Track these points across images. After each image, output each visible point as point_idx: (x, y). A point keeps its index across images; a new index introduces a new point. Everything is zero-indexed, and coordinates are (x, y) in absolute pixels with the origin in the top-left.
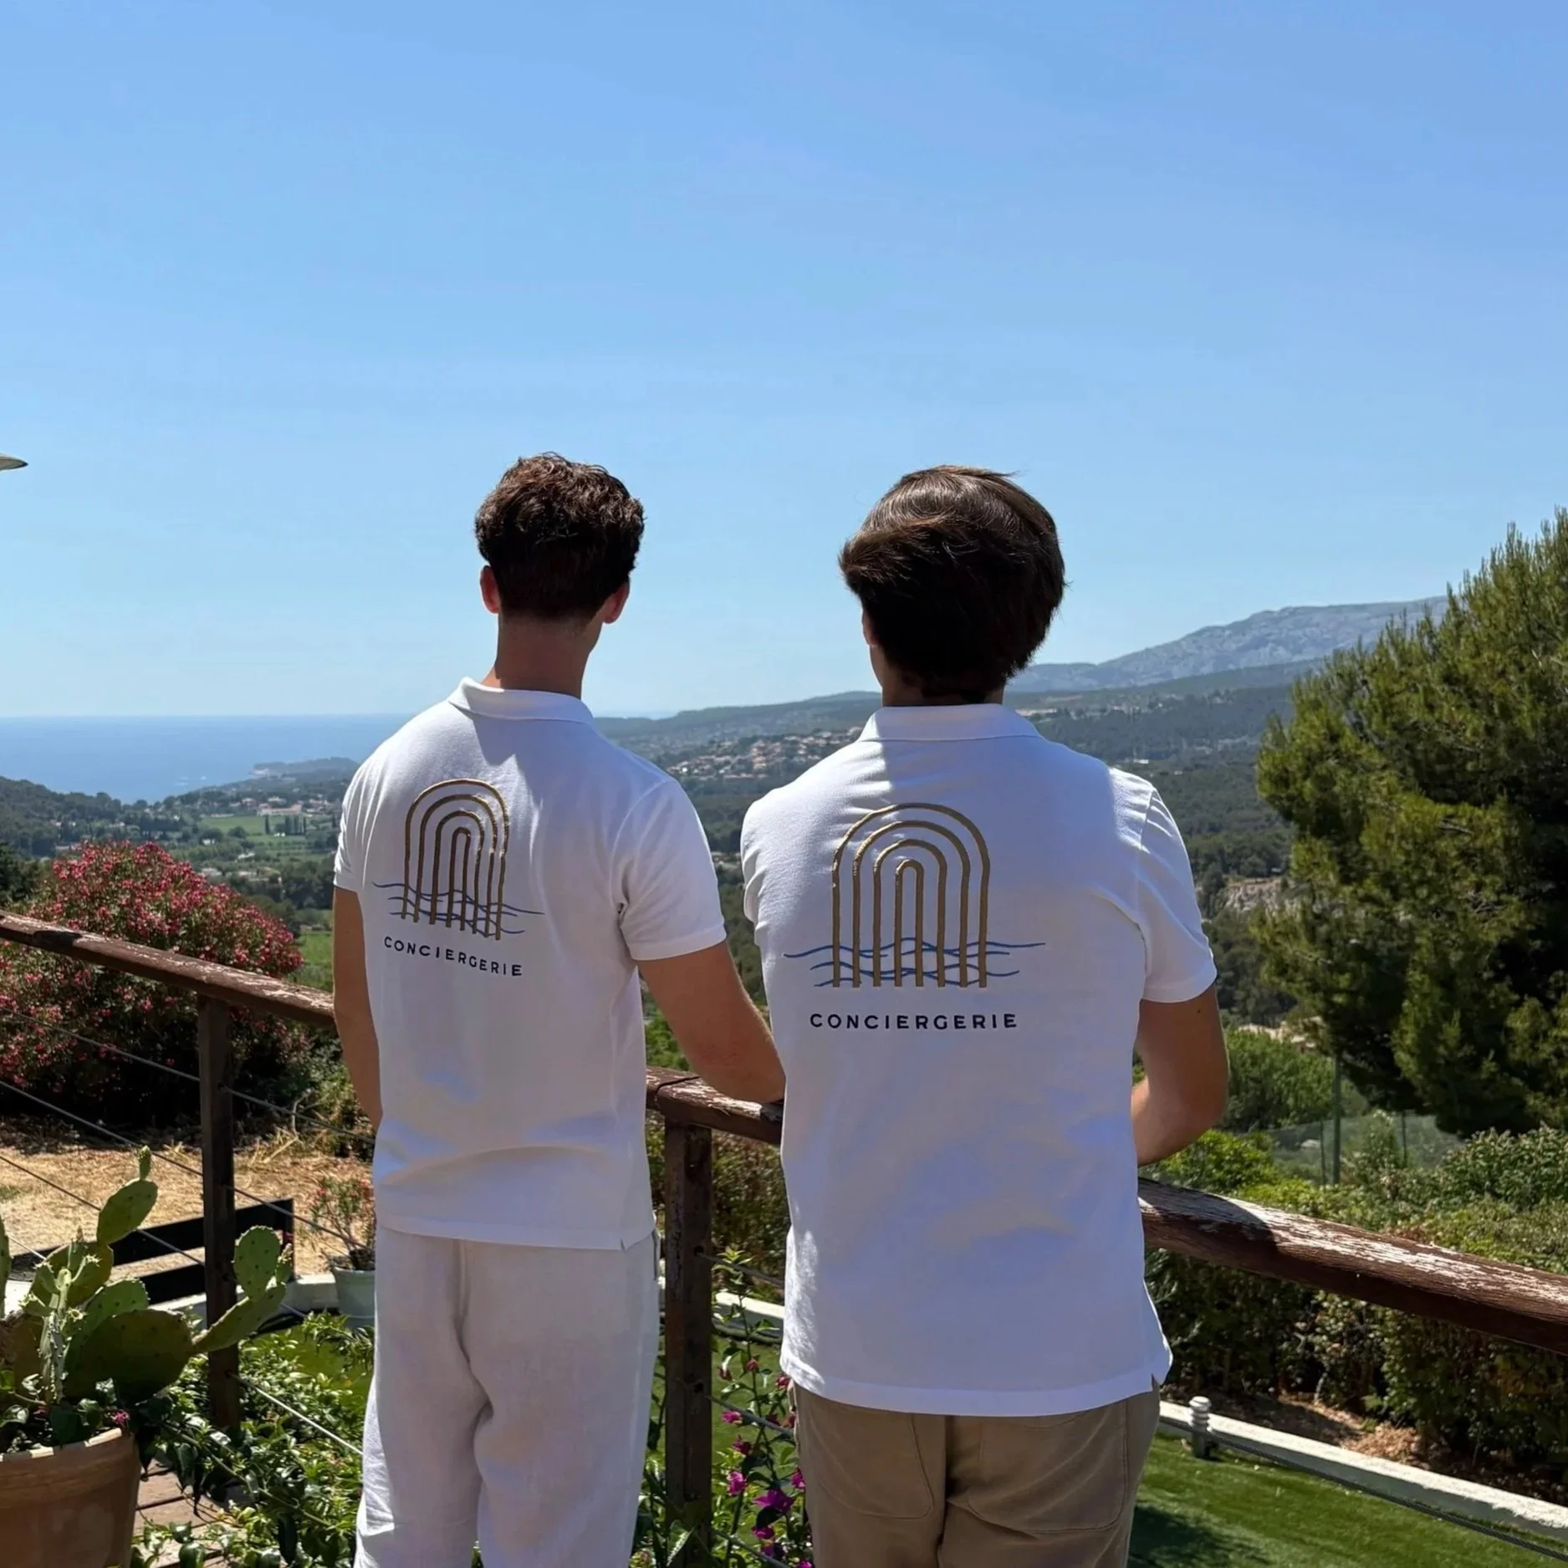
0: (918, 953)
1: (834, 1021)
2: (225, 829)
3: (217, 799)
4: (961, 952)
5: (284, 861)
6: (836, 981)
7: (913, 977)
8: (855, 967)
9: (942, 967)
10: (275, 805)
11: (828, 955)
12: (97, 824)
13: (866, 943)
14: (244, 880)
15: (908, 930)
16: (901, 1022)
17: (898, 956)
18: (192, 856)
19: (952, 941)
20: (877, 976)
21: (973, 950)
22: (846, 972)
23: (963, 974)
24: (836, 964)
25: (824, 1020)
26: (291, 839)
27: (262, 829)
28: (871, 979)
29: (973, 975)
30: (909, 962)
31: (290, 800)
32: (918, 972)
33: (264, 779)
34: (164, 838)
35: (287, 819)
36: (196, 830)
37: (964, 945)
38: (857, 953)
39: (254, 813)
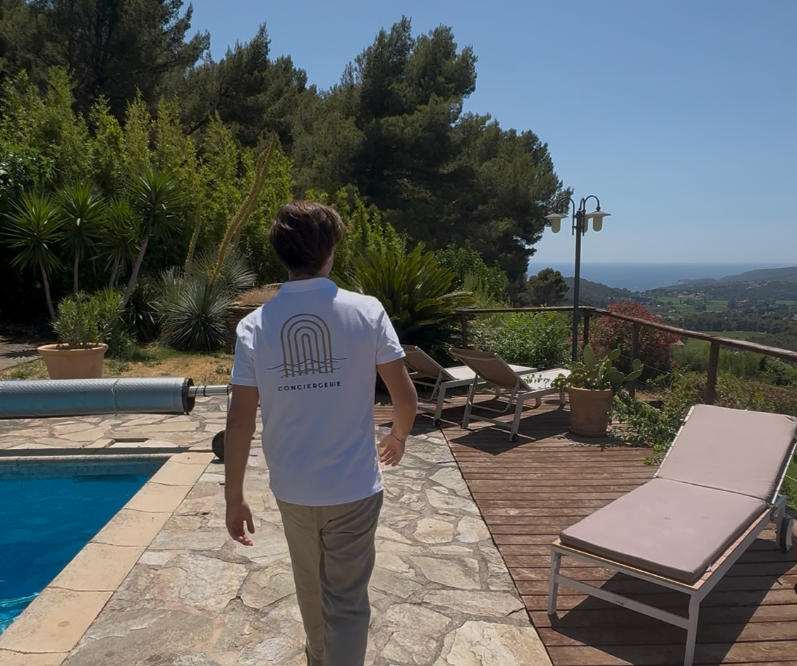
0: (312, 363)
1: (287, 388)
2: (665, 302)
3: (663, 291)
4: (325, 362)
5: (685, 314)
6: (287, 375)
7: (311, 372)
8: (293, 371)
9: (320, 367)
10: (684, 294)
11: (283, 367)
12: (622, 299)
13: (295, 363)
14: (670, 319)
15: (308, 357)
16: (309, 386)
17: (306, 365)
18: (653, 310)
19: (322, 360)
20: (300, 372)
21: (329, 361)
22: (290, 372)
23: (326, 369)
24: (286, 370)
25: (283, 389)
26: (689, 306)
27: (679, 302)
28: (298, 374)
29: (329, 369)
30: (309, 367)
31: (690, 293)
32: (313, 369)
33: (681, 285)
34: (644, 304)
35: (688, 299)
36: (655, 302)
37: (326, 360)
38: (293, 366)
39: (676, 297)
